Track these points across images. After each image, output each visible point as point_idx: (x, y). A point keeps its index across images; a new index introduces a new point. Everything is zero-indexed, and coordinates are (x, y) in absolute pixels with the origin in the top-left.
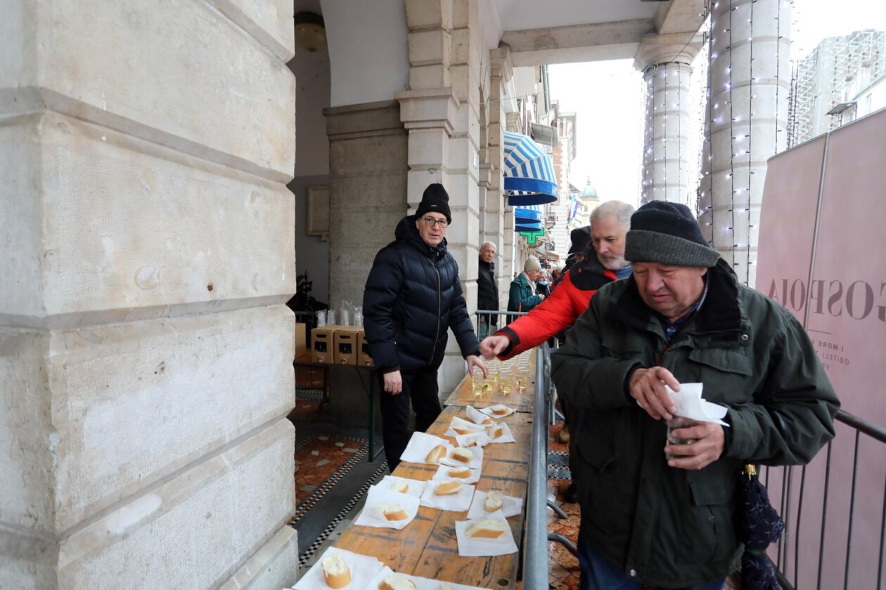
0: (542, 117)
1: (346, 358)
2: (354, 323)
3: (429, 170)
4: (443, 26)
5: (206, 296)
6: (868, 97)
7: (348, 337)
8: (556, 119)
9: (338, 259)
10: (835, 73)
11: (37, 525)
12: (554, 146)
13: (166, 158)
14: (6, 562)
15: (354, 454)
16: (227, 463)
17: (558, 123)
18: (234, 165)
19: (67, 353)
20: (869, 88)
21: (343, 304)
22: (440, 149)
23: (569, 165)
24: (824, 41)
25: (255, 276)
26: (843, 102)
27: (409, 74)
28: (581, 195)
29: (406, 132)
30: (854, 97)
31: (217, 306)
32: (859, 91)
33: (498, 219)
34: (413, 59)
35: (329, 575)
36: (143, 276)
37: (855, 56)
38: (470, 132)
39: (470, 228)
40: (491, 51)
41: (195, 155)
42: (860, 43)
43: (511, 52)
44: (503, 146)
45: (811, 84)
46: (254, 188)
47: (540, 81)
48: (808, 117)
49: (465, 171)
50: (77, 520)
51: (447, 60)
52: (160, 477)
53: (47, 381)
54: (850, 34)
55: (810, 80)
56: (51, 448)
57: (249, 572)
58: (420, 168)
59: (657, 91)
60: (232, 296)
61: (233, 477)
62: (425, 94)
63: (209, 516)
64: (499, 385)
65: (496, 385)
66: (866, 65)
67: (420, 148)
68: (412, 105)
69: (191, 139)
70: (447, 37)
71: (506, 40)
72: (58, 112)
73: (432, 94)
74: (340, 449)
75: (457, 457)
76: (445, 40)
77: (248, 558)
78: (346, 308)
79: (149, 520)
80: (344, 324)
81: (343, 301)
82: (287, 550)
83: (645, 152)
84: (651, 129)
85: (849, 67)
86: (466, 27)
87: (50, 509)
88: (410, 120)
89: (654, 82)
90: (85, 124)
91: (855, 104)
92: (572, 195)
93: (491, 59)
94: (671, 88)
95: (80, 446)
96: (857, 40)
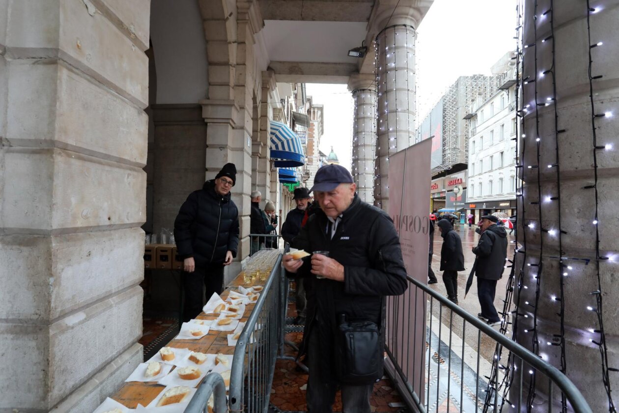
0: (301, 107)
1: (165, 265)
2: (170, 243)
3: (220, 148)
4: (230, 63)
5: (107, 223)
6: (482, 111)
7: (166, 251)
8: (310, 109)
9: (159, 201)
10: (467, 96)
11: (40, 318)
12: (307, 127)
13: (94, 162)
14: (20, 337)
15: (169, 327)
16: (113, 303)
17: (312, 111)
18: (120, 162)
19: (58, 245)
20: (482, 107)
21: (163, 231)
22: (227, 135)
23: (319, 139)
24: (460, 77)
25: (128, 213)
26: (470, 113)
27: (208, 89)
28: (327, 159)
29: (206, 124)
30: (475, 111)
31: (111, 227)
32: (477, 108)
33: (266, 176)
34: (211, 80)
35: (164, 355)
36: (84, 214)
37: (475, 88)
38: (245, 126)
39: (245, 184)
40: (262, 72)
41: (105, 159)
42: (477, 81)
43: (275, 73)
44: (269, 130)
45: (455, 102)
46: (129, 172)
47: (295, 89)
48: (455, 119)
49: (242, 149)
50: (57, 316)
51: (232, 82)
52: (86, 303)
53: (51, 256)
54: (472, 76)
55: (455, 99)
56: (50, 284)
57: (120, 361)
58: (213, 146)
59: (360, 105)
60: (118, 223)
61: (115, 310)
62: (218, 103)
63: (104, 327)
64: (260, 277)
65: (258, 277)
66: (480, 94)
67: (214, 135)
68: (210, 108)
69: (104, 152)
70: (232, 69)
71: (272, 66)
72: (58, 148)
73: (223, 103)
74: (159, 325)
75: (231, 310)
76: (231, 72)
77: (120, 354)
78: (165, 233)
79: (82, 322)
80: (163, 243)
81: (162, 228)
82: (138, 355)
83: (354, 139)
84: (356, 126)
85: (473, 94)
86: (244, 64)
87: (48, 310)
88: (209, 117)
89: (357, 99)
90: (67, 151)
91: (476, 114)
92: (321, 158)
93: (262, 77)
94: (366, 104)
95: (60, 284)
96: (475, 79)
